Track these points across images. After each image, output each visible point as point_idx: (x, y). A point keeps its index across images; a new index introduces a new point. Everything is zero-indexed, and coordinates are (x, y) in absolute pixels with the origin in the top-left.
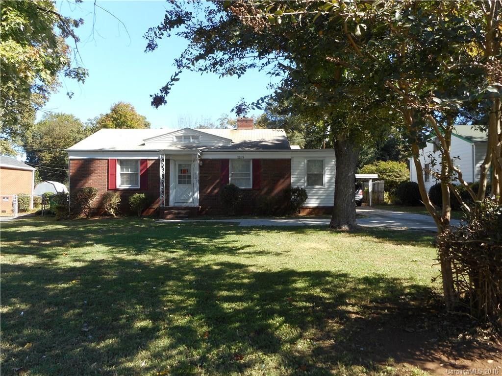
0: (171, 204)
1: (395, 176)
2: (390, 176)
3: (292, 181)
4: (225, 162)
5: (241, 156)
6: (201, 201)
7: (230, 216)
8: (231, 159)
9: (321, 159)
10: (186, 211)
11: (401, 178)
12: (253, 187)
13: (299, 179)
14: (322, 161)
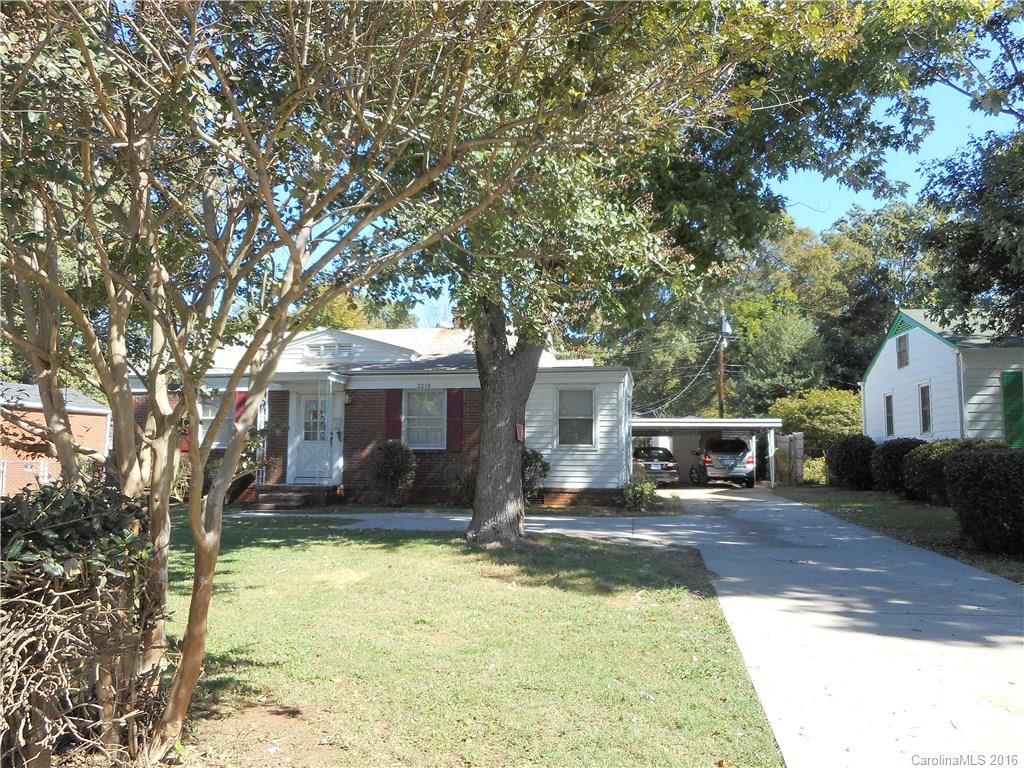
0: (290, 480)
1: (840, 422)
2: (829, 422)
3: (527, 435)
4: (395, 396)
5: (426, 382)
6: (347, 475)
7: (390, 505)
8: (406, 389)
9: (588, 387)
10: (299, 495)
11: (854, 427)
12: (448, 446)
13: (544, 429)
14: (591, 392)
